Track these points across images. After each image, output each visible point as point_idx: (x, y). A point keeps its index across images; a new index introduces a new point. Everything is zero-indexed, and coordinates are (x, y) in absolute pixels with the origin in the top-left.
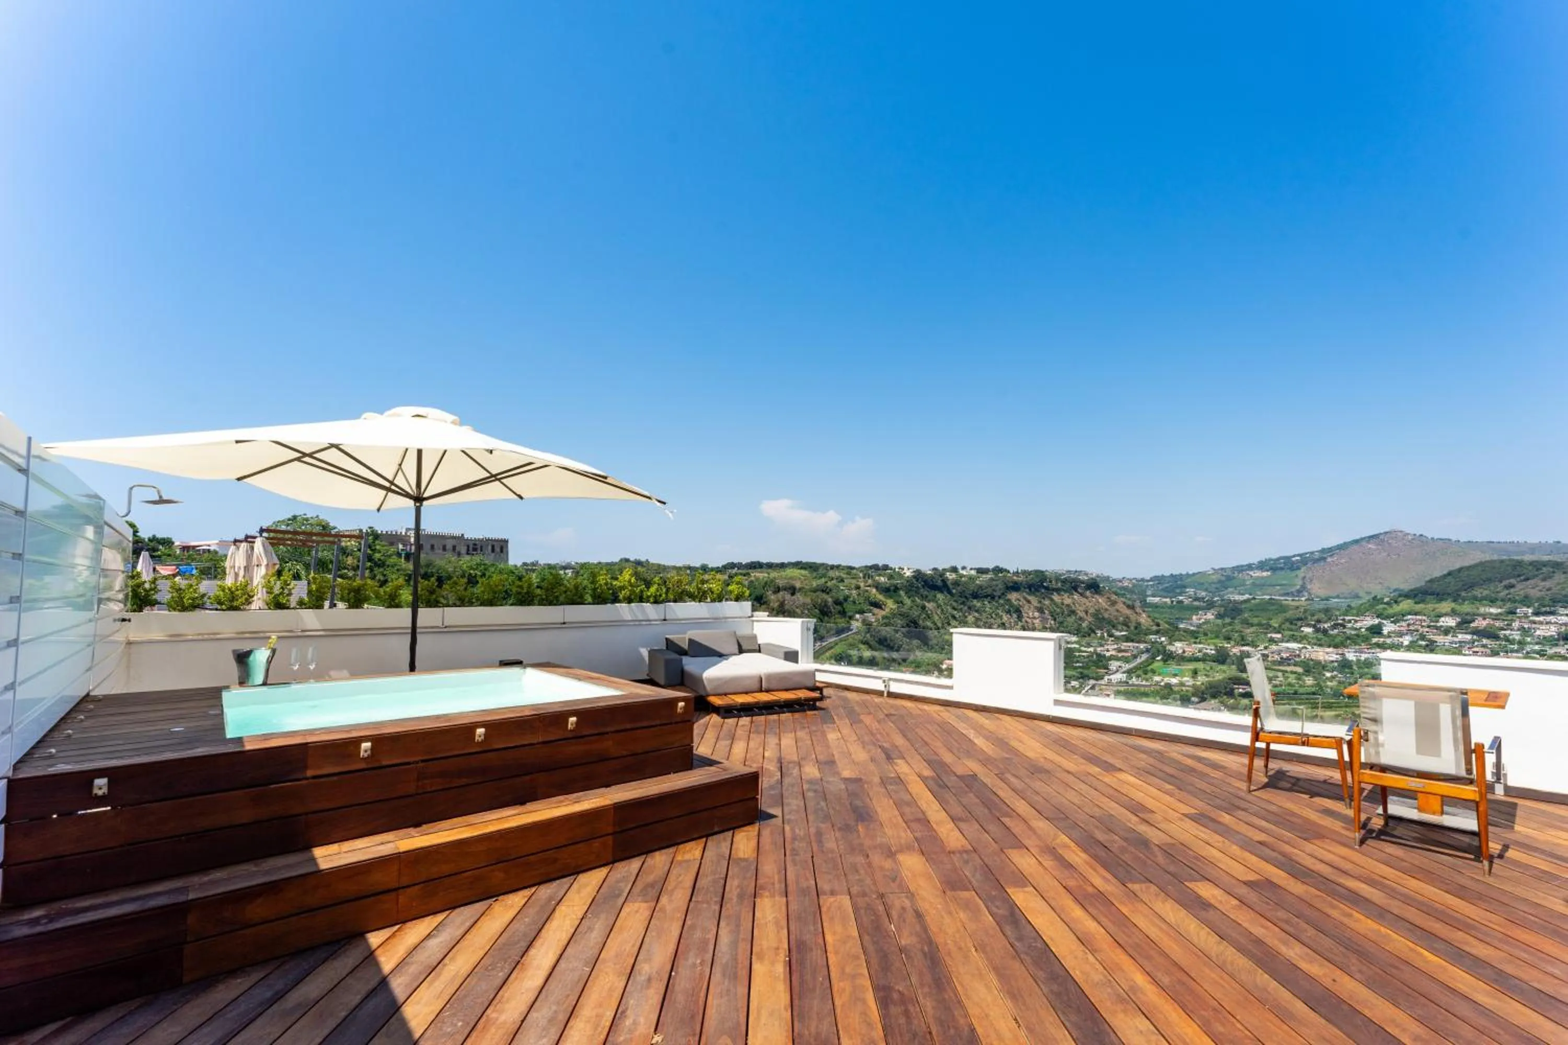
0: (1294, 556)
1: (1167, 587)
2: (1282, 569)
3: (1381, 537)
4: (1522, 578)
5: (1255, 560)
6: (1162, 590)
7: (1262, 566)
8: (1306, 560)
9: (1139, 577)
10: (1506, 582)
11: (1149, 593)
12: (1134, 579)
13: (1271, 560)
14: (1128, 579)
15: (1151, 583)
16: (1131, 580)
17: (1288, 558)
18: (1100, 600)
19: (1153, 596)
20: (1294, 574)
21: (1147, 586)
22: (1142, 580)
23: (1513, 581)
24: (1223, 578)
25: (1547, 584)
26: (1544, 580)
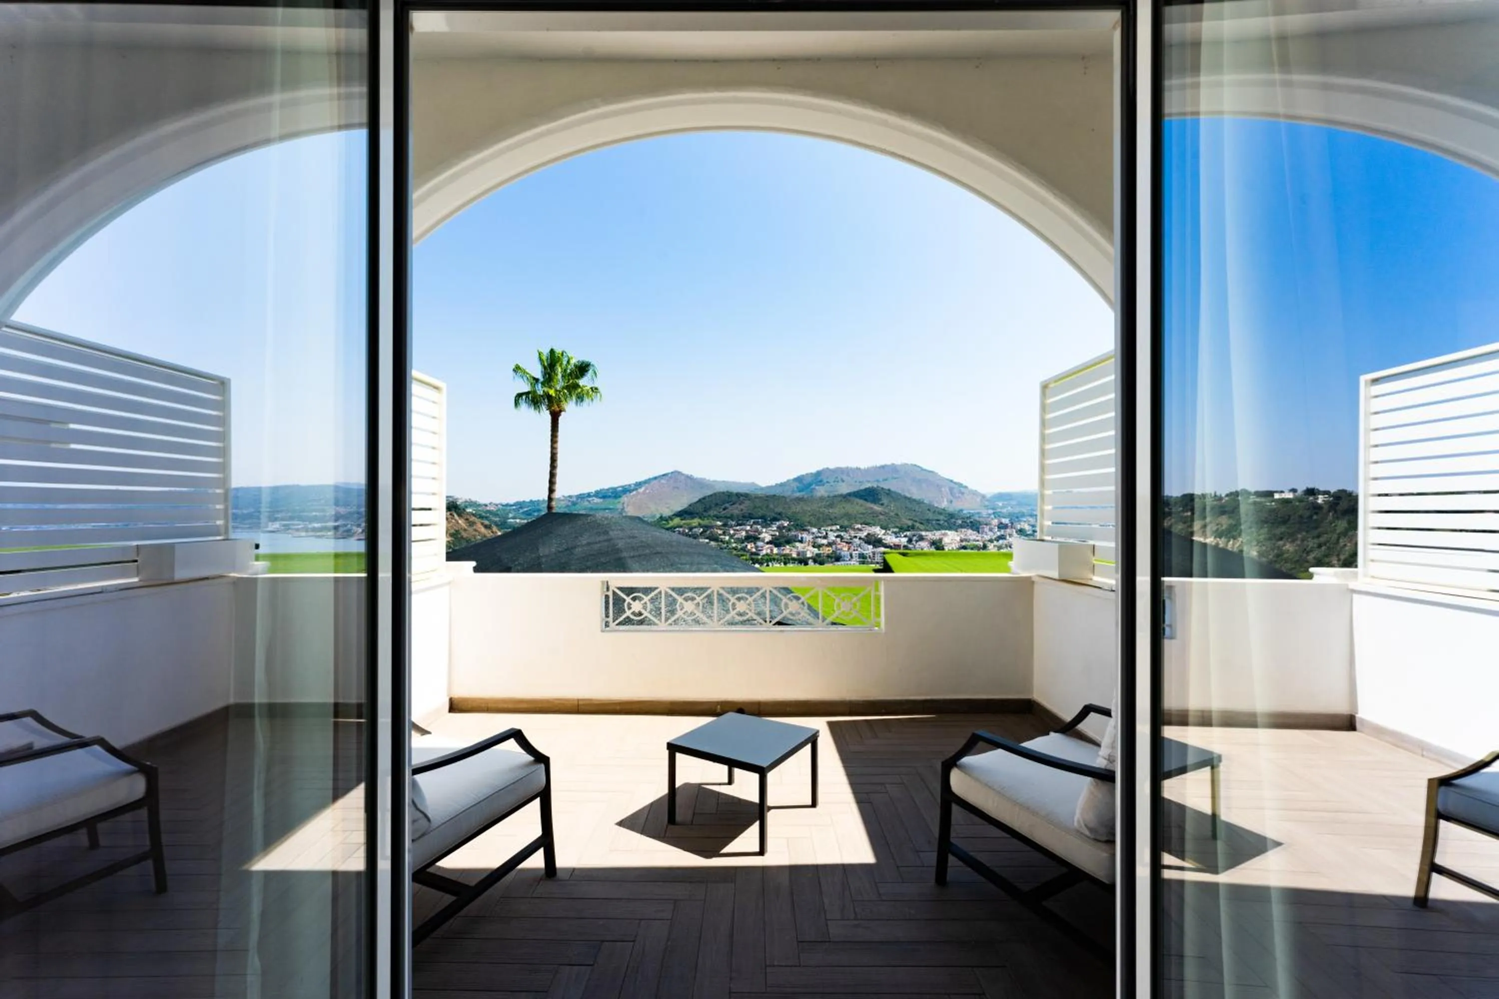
0: (618, 487)
1: (527, 511)
2: (610, 497)
3: (670, 475)
4: (731, 503)
5: (593, 490)
6: (523, 513)
7: (598, 494)
8: (626, 490)
9: (505, 502)
10: (723, 507)
11: (511, 515)
12: (499, 504)
13: (604, 489)
14: (494, 504)
15: (514, 507)
16: (497, 505)
17: (615, 489)
18: (460, 522)
19: (514, 518)
20: (617, 501)
21: (510, 510)
22: (507, 505)
23: (727, 505)
24: (570, 504)
25: (742, 507)
26: (740, 504)
